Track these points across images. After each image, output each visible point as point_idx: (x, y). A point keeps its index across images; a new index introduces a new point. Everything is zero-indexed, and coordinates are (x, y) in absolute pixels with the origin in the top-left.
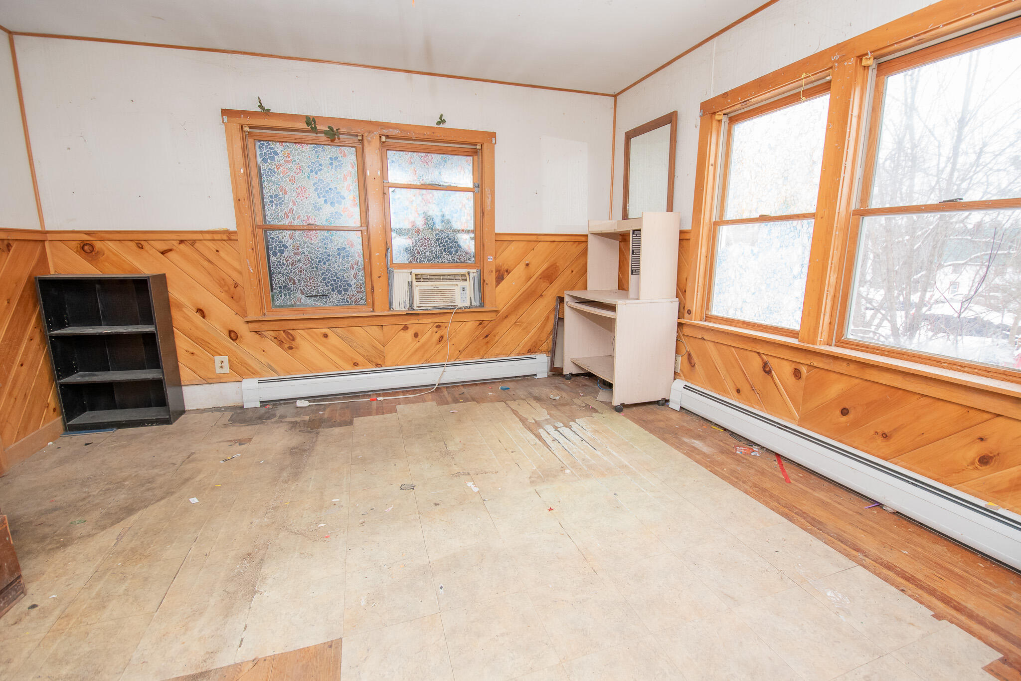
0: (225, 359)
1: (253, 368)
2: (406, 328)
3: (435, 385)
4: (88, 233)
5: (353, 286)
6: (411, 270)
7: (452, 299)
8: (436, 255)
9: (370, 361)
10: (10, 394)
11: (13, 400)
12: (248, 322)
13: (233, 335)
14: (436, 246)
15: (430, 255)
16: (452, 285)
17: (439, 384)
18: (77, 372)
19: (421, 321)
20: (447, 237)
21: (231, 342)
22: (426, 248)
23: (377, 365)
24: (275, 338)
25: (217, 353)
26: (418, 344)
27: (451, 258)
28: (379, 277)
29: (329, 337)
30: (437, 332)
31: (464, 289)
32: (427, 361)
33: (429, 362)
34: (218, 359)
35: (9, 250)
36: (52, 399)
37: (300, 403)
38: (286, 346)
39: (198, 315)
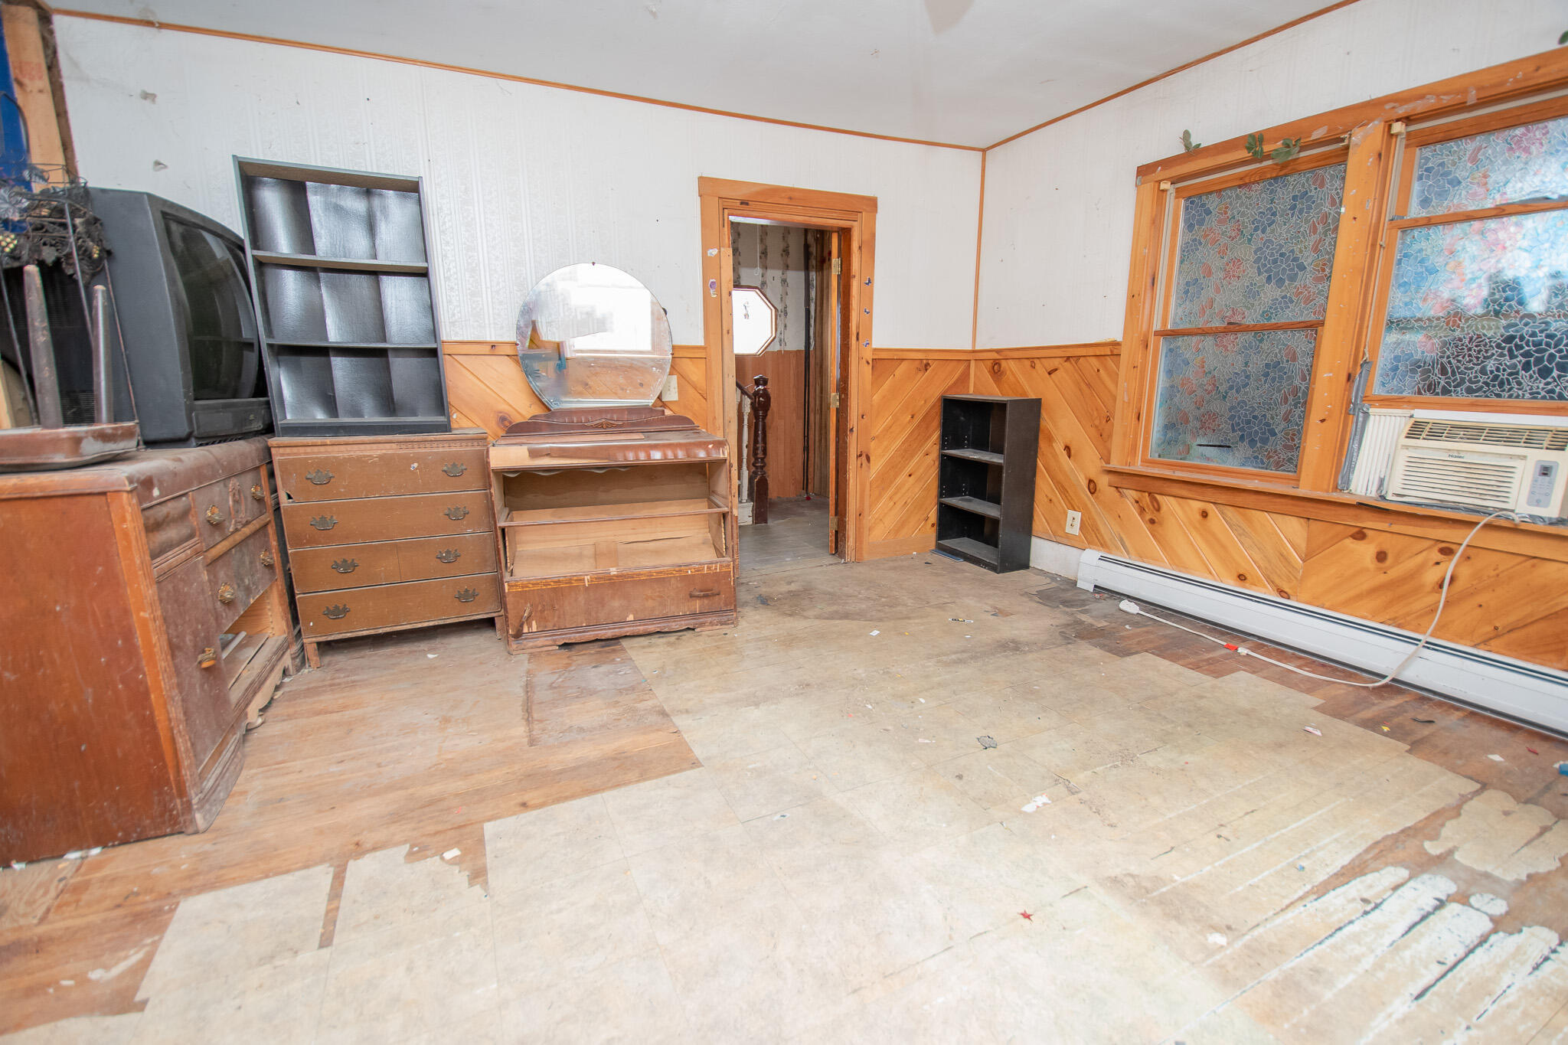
0: (1078, 515)
1: (1103, 538)
2: (1360, 535)
3: (1384, 677)
4: (998, 351)
5: (1279, 436)
6: (1412, 412)
7: (1500, 489)
8: (1496, 377)
9: (1272, 582)
10: (891, 498)
11: (892, 503)
12: (1110, 472)
13: (1092, 486)
14: (1502, 355)
15: (1476, 377)
16: (1511, 457)
17: (1394, 680)
18: (965, 495)
19: (1396, 528)
20: (1541, 332)
21: (1087, 495)
22: (1470, 361)
23: (1281, 592)
24: (1137, 502)
25: (1072, 506)
26: (1382, 578)
27: (1541, 385)
28: (1323, 421)
29: (1209, 517)
30: (1438, 563)
31: (1546, 471)
32: (1393, 621)
33: (1399, 626)
34: (1071, 513)
35: (926, 370)
36: (933, 515)
37: (1126, 605)
38: (1148, 517)
39: (1065, 453)
